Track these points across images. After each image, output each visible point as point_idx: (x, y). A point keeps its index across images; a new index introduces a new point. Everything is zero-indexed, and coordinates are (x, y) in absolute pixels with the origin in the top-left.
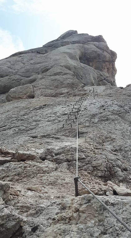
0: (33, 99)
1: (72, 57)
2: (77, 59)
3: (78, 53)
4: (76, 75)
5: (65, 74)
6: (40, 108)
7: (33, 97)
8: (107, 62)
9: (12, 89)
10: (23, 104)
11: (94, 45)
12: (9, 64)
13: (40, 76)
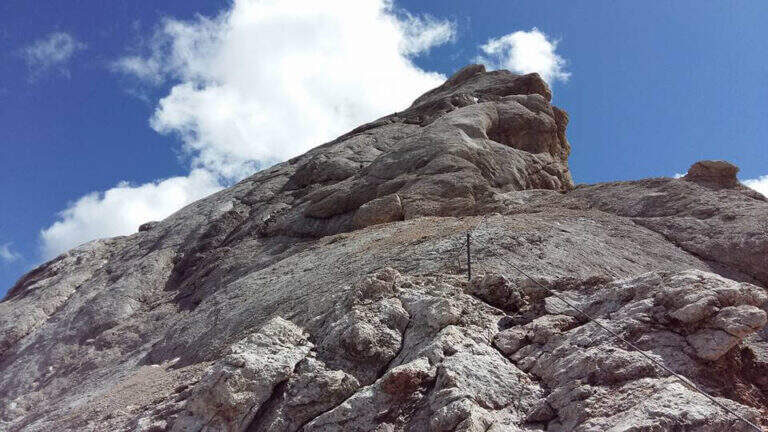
0: (403, 223)
1: (473, 132)
2: (482, 136)
3: (484, 122)
4: (483, 168)
5: (460, 169)
6: (419, 242)
7: (402, 218)
8: (547, 132)
9: (364, 206)
10: (387, 232)
11: (519, 101)
12: (351, 152)
13: (413, 177)
